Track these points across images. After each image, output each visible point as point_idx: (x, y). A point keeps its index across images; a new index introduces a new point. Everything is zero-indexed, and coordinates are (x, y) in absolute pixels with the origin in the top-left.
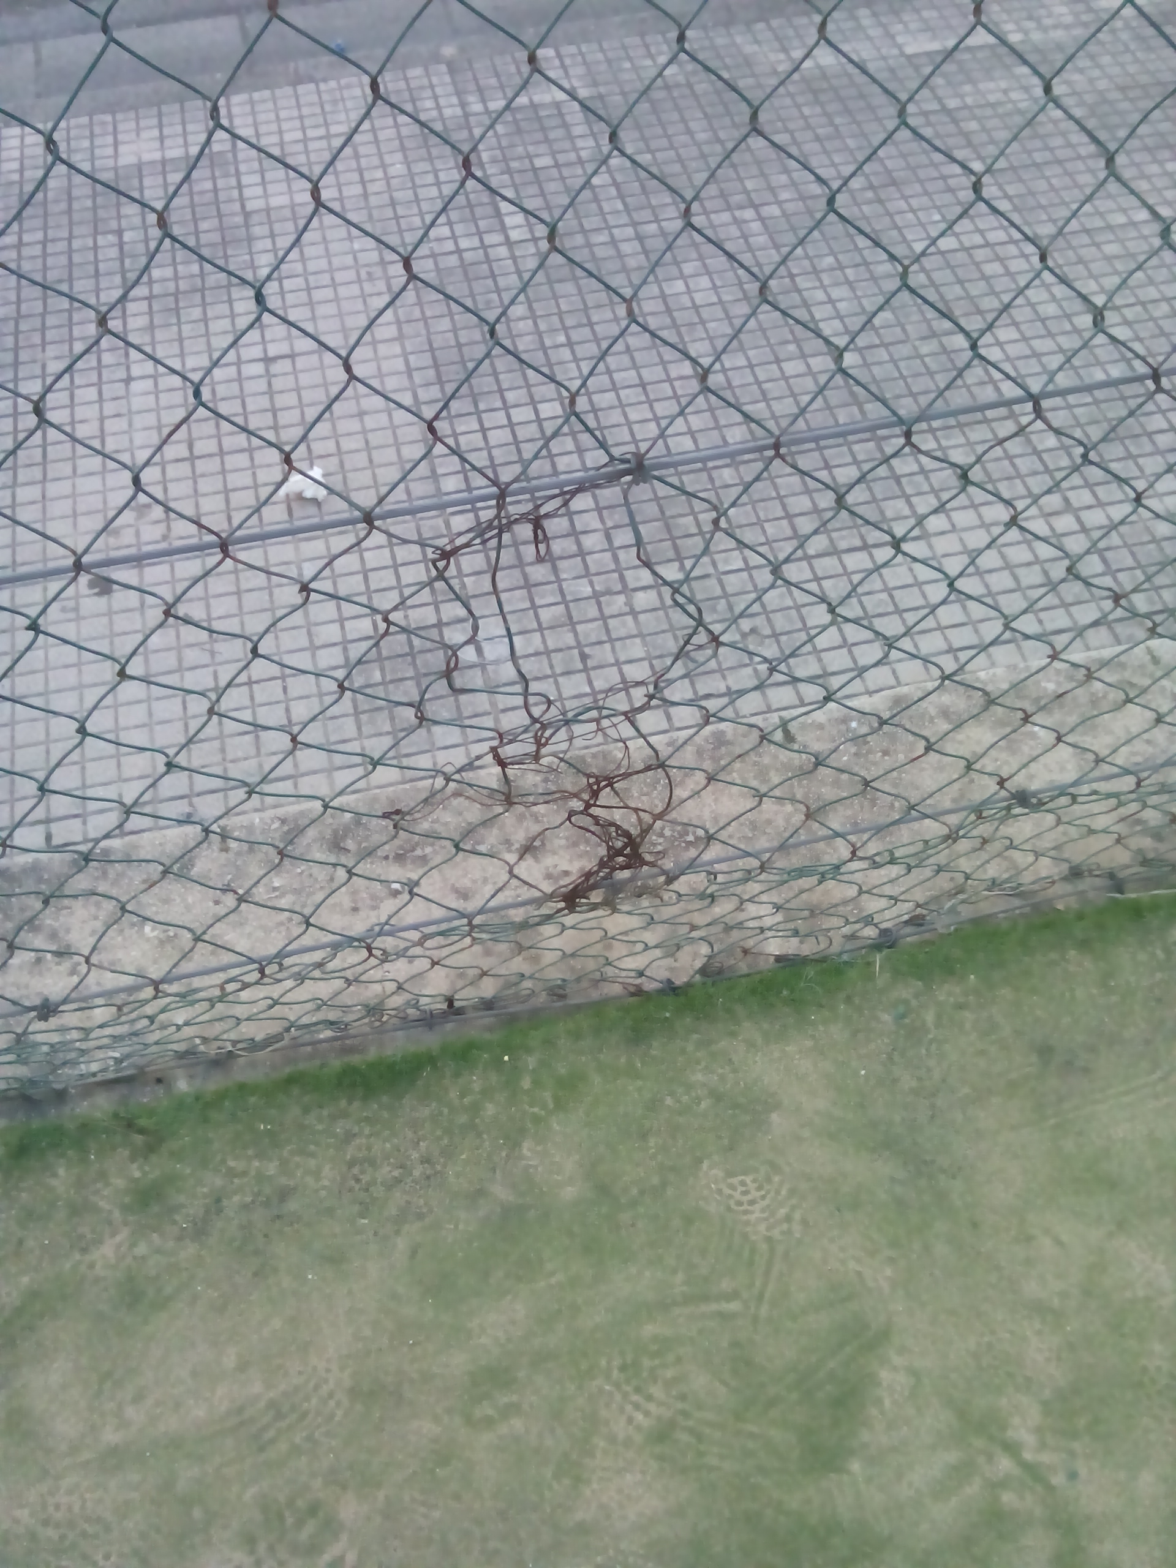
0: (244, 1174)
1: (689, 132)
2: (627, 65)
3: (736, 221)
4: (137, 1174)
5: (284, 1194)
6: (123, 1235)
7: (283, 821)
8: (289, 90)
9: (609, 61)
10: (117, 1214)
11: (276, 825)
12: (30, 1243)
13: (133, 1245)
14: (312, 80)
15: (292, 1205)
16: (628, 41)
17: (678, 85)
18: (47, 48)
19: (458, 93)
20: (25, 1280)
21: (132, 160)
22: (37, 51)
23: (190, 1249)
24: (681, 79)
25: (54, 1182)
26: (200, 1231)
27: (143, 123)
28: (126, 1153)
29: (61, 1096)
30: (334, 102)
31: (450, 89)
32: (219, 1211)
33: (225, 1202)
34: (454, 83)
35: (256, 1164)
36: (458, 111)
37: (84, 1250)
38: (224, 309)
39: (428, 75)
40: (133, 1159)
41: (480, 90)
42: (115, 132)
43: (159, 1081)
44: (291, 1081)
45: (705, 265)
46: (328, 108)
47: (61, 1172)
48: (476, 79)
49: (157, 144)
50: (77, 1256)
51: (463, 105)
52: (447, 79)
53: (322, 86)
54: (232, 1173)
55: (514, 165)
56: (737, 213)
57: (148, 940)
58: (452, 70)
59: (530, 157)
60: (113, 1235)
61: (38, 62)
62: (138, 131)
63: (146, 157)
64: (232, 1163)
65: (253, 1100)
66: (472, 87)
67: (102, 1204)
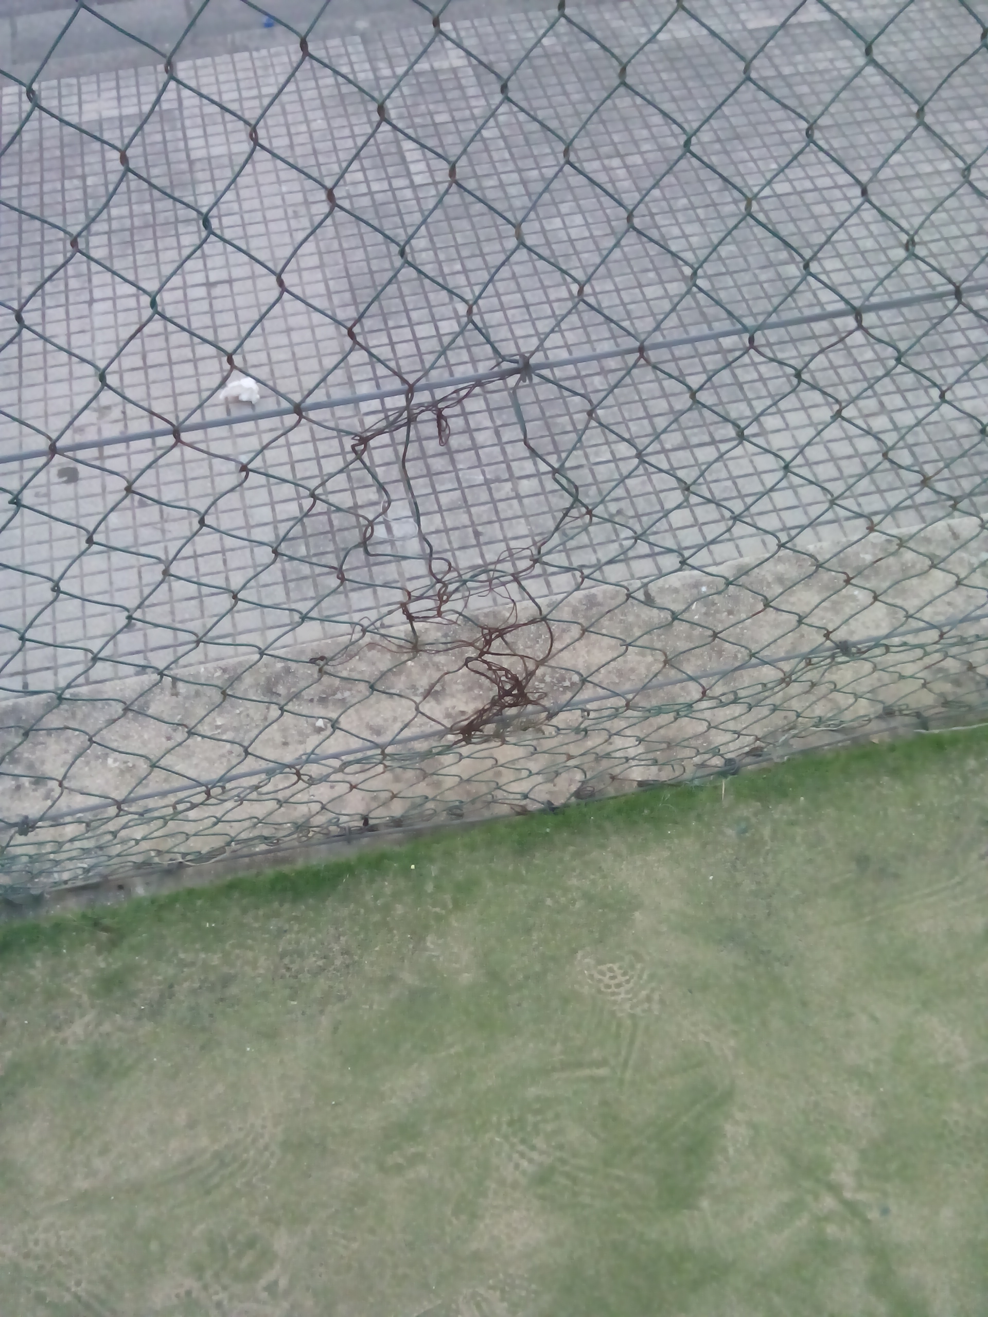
0: (193, 964)
1: (565, 93)
2: (513, 37)
3: (606, 169)
4: (103, 965)
5: (226, 981)
6: (90, 1016)
7: (224, 670)
8: (226, 58)
9: (498, 34)
10: (85, 998)
11: (218, 674)
12: (13, 1023)
13: (99, 1024)
14: (246, 49)
15: (234, 990)
16: (513, 17)
17: (556, 54)
18: (22, 22)
19: (371, 60)
20: (8, 1054)
21: (94, 116)
22: (13, 26)
23: (148, 1026)
24: (559, 49)
25: (32, 972)
26: (155, 1011)
27: (103, 86)
28: (93, 947)
29: (38, 900)
30: (265, 68)
31: (364, 56)
32: (171, 996)
33: (176, 988)
34: (367, 52)
35: (203, 956)
36: (371, 75)
37: (58, 1029)
38: (172, 242)
39: (345, 45)
40: (99, 951)
41: (389, 58)
42: (80, 94)
43: (121, 887)
44: (232, 886)
45: (579, 206)
46: (260, 72)
47: (38, 964)
48: (385, 48)
49: (114, 103)
50: (52, 1034)
51: (374, 70)
52: (361, 48)
53: (255, 54)
54: (182, 964)
55: (417, 120)
56: (606, 162)
57: (111, 770)
58: (365, 41)
59: (431, 114)
60: (82, 1015)
61: (14, 34)
62: (99, 91)
63: (106, 114)
64: (182, 956)
65: (199, 903)
66: (381, 54)
67: (72, 990)
